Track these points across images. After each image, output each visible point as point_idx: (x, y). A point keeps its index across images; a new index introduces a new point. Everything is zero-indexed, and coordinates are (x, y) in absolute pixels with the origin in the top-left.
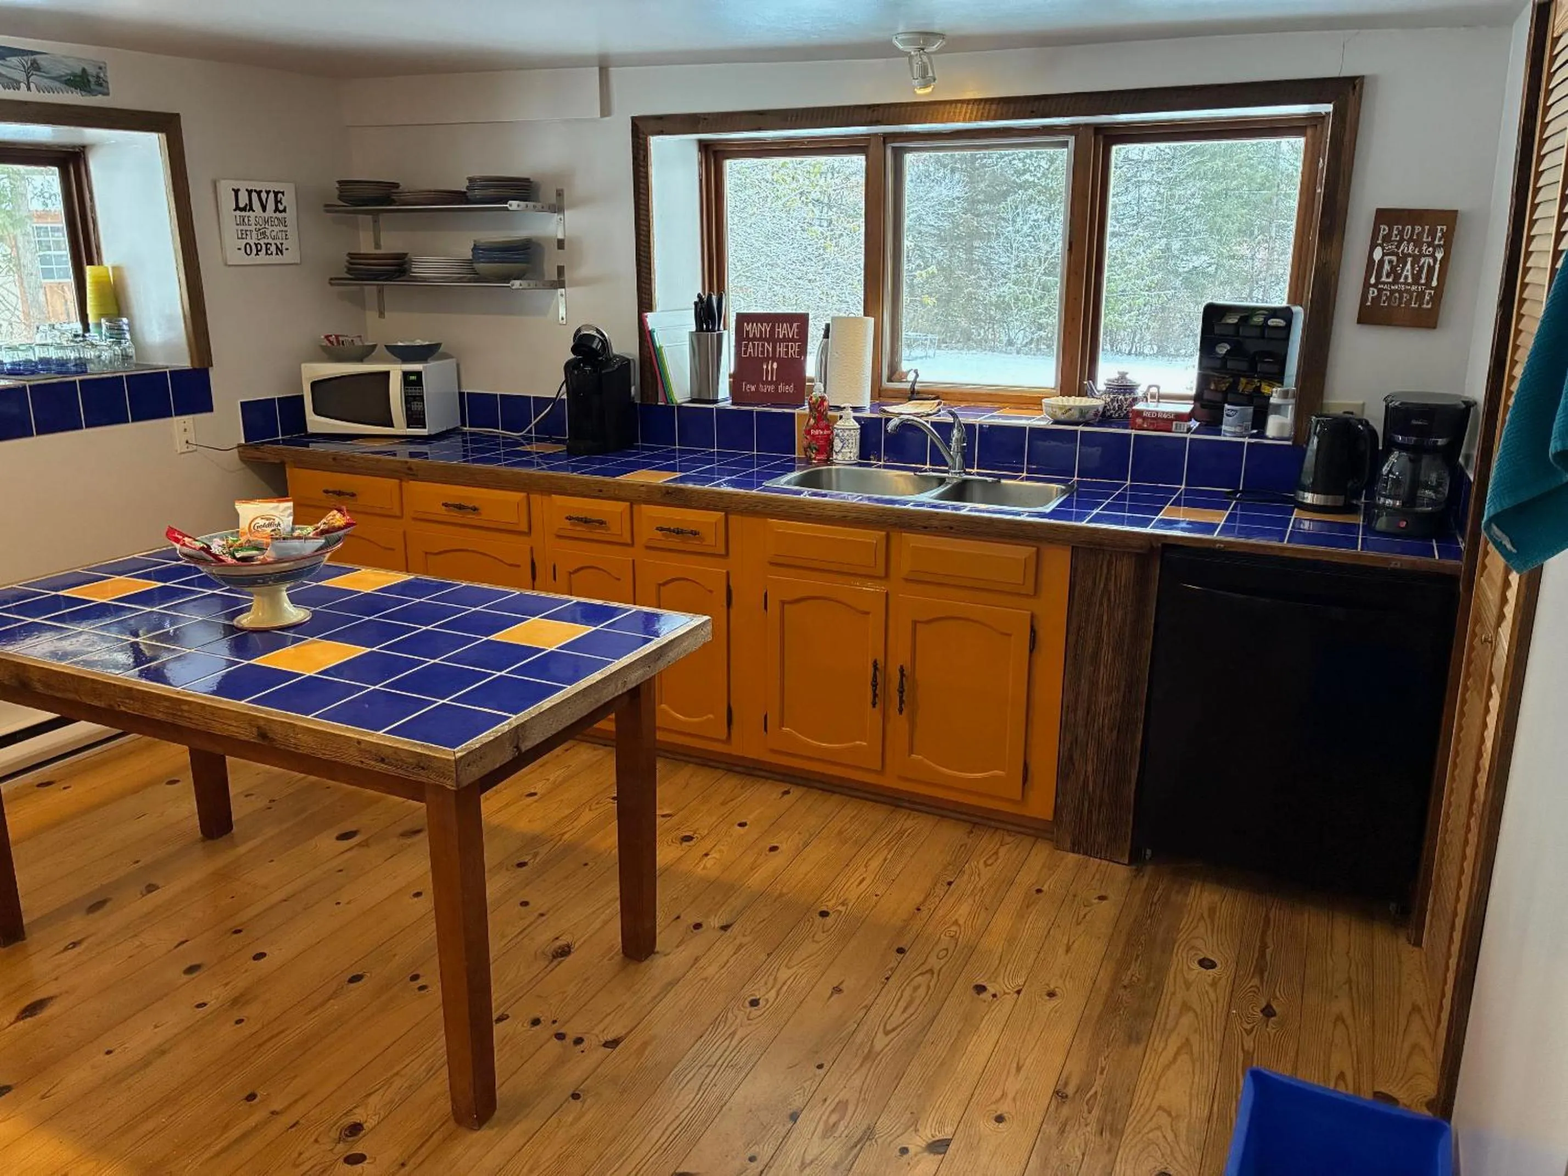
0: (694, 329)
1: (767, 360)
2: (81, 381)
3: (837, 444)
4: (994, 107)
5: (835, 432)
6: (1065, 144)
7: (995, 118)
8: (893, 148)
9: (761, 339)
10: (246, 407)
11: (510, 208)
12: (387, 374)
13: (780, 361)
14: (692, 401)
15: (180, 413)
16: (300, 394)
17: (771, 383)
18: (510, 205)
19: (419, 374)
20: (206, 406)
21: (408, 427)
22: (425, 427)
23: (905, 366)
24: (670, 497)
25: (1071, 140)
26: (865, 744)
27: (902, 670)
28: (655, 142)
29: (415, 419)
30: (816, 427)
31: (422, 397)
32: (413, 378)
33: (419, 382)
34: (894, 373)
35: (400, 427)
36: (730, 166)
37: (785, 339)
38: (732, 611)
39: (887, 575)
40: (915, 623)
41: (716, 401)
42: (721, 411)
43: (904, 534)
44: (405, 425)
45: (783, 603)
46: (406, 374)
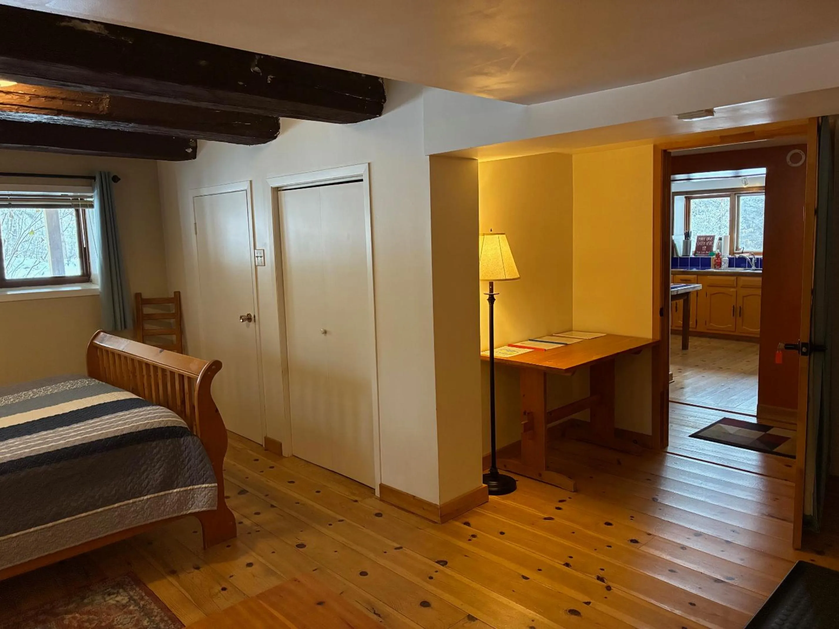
0: (684, 239)
1: (703, 246)
3: (723, 263)
5: (722, 261)
8: (737, 196)
9: (703, 241)
13: (707, 246)
14: (683, 256)
17: (704, 251)
23: (740, 247)
24: (683, 273)
26: (730, 325)
27: (740, 307)
30: (717, 260)
34: (737, 249)
36: (692, 202)
37: (709, 241)
38: (698, 298)
39: (737, 286)
40: (743, 297)
41: (689, 256)
42: (691, 258)
43: (741, 277)
45: (711, 295)
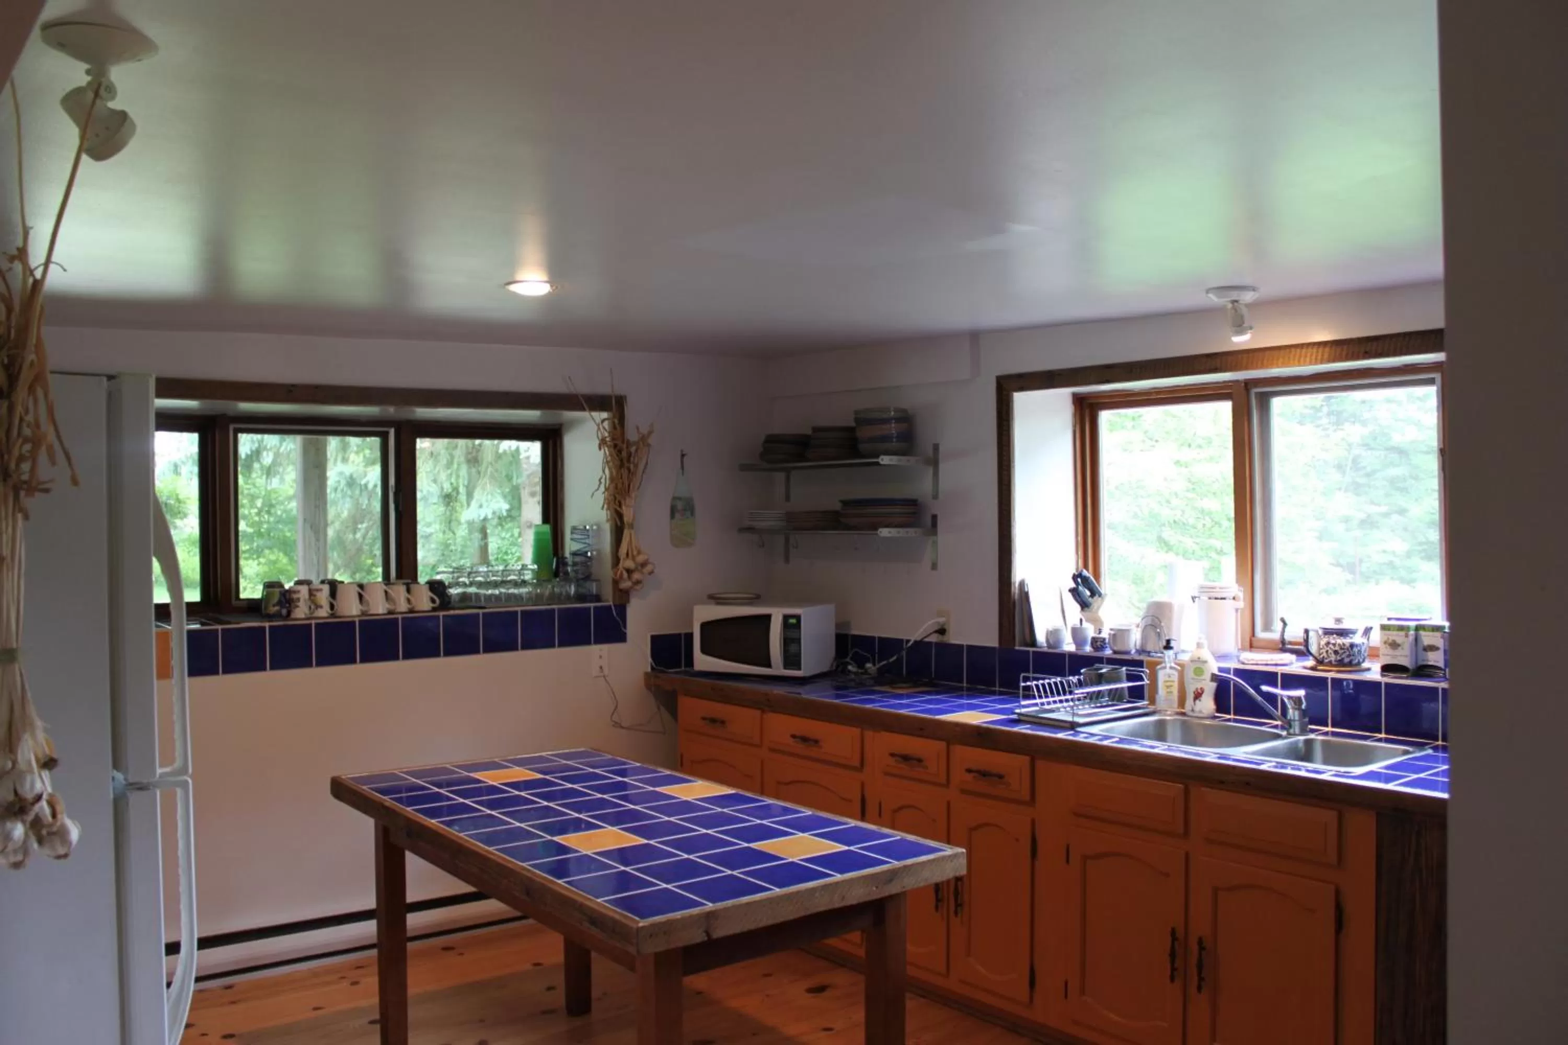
2: (522, 612)
4: (1327, 349)
6: (1431, 382)
7: (1347, 359)
8: (1256, 393)
10: (655, 640)
11: (882, 463)
12: (768, 617)
15: (597, 642)
16: (690, 631)
18: (882, 460)
19: (798, 617)
20: (621, 637)
21: (785, 668)
22: (800, 669)
25: (1437, 376)
26: (1165, 1025)
27: (1200, 942)
28: (1020, 398)
29: (792, 660)
31: (799, 639)
32: (793, 621)
33: (798, 626)
35: (777, 668)
36: (1105, 417)
38: (1036, 863)
39: (1186, 833)
40: (1216, 891)
43: (1203, 789)
44: (781, 665)
45: (1085, 858)
46: (786, 618)
